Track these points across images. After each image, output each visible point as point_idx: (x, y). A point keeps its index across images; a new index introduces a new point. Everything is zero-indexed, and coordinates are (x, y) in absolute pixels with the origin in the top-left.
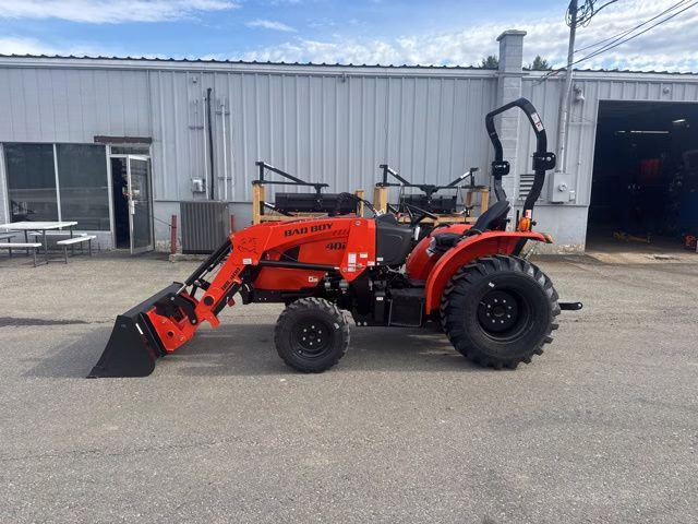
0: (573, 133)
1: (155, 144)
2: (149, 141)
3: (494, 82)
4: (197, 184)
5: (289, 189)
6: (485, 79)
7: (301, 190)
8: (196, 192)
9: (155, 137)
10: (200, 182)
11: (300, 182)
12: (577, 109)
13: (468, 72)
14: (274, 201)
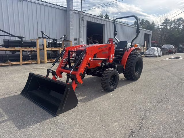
0: (82, 28)
3: (65, 11)
5: (7, 38)
6: (63, 10)
7: (12, 38)
11: (12, 36)
12: (83, 22)
13: (59, 7)
14: (3, 43)
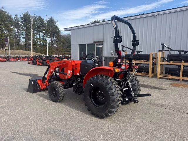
1: (104, 42)
2: (103, 42)
4: (111, 52)
8: (111, 54)
9: (104, 41)
10: (112, 52)
